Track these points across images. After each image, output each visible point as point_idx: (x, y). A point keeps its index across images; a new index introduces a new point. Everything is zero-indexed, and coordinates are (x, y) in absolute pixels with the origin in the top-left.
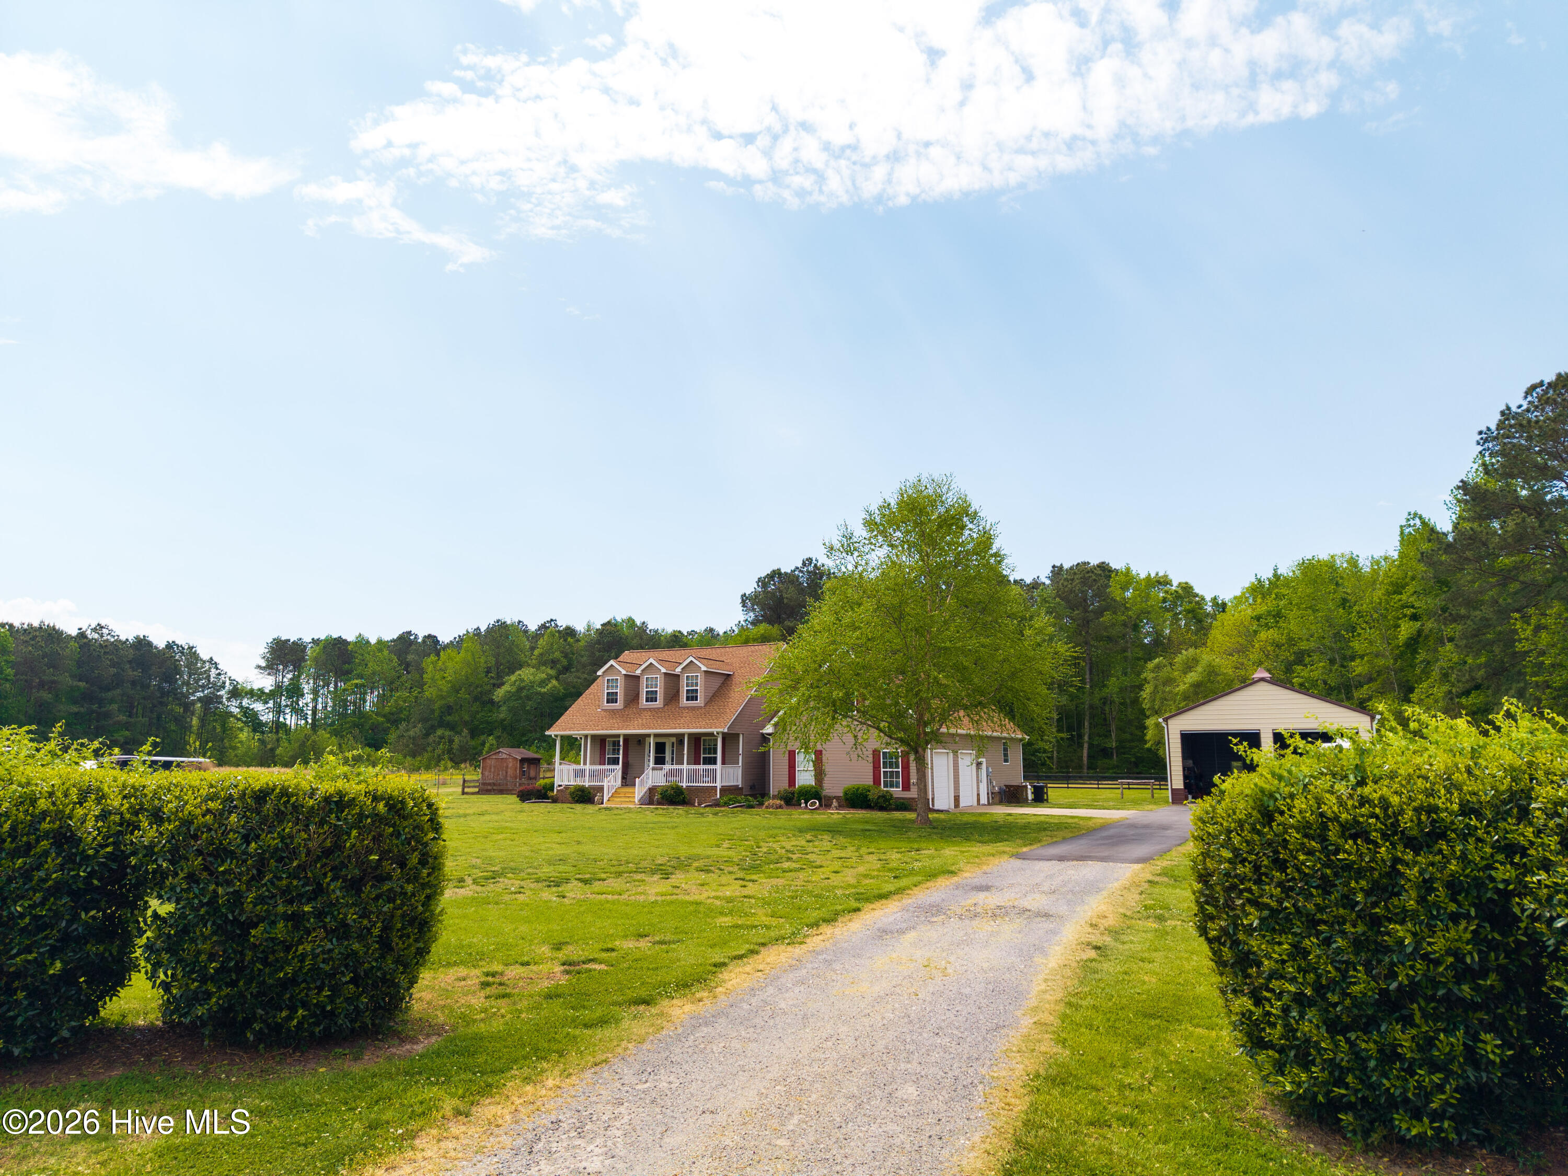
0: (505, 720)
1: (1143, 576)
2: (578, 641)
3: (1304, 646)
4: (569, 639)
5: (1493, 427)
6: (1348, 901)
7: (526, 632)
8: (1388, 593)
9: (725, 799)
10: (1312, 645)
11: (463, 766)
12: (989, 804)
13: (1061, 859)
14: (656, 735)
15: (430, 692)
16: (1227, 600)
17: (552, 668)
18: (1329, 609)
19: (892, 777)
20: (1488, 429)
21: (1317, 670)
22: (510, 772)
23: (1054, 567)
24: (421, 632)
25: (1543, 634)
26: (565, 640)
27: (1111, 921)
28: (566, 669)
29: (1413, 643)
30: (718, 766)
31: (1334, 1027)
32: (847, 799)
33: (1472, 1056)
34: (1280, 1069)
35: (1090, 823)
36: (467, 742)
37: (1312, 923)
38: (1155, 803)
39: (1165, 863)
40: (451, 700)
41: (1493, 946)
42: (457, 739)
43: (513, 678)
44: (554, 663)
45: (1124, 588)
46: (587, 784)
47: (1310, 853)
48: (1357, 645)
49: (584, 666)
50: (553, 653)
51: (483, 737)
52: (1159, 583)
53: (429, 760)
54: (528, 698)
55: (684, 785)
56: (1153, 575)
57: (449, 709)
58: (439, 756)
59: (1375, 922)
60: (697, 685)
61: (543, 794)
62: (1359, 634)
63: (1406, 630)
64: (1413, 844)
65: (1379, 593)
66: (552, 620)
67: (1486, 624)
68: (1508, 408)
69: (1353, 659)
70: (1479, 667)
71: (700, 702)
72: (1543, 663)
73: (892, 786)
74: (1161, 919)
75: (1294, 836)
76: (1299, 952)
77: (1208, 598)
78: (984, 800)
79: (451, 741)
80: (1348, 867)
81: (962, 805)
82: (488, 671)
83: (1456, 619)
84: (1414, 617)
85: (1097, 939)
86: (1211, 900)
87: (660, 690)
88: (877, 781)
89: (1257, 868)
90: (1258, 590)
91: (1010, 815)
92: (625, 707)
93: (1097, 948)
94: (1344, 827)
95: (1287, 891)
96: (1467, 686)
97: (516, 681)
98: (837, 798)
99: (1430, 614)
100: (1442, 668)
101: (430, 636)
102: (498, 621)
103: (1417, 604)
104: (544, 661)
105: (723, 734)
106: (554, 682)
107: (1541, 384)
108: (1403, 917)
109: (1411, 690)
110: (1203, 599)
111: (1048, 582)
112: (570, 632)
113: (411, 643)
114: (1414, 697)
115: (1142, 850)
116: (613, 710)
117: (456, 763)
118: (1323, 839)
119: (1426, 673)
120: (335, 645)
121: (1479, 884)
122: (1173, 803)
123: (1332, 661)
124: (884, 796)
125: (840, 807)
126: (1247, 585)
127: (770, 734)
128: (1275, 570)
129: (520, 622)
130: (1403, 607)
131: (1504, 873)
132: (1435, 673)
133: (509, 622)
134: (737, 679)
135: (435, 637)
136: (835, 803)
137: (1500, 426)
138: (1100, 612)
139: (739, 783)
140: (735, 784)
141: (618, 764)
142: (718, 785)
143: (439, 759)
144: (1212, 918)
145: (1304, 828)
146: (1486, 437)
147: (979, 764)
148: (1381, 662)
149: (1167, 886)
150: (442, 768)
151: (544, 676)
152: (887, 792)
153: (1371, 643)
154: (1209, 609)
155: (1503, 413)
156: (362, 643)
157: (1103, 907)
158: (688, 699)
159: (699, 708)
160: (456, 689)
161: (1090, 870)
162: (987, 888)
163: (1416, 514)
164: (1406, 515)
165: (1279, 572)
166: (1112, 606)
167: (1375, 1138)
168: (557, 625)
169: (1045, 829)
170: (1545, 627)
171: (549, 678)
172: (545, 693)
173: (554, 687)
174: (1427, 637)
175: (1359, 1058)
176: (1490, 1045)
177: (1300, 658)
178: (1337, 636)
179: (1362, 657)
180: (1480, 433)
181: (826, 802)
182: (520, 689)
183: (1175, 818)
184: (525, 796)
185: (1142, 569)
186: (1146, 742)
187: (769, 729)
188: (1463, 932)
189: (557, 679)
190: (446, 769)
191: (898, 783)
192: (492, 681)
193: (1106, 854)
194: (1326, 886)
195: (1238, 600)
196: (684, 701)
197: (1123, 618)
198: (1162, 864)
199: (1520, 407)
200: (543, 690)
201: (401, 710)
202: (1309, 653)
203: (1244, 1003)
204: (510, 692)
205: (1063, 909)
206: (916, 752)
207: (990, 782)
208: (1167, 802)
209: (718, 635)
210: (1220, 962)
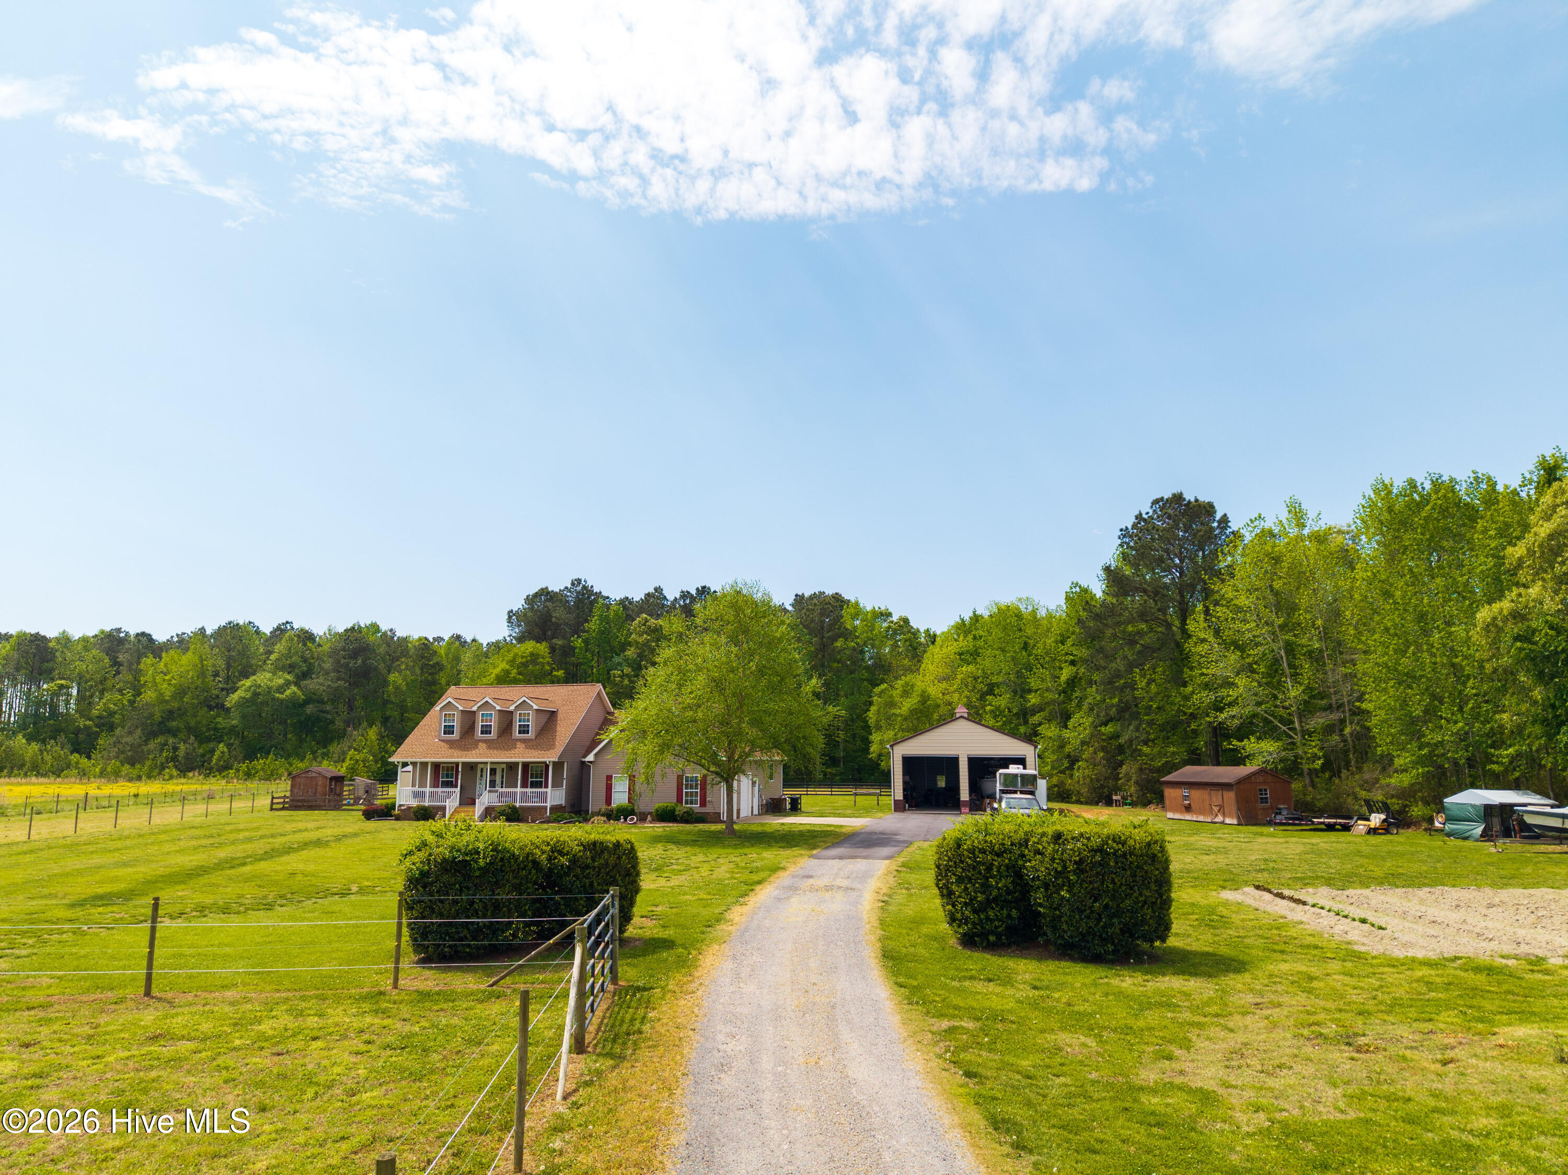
0: (237, 726)
1: (869, 608)
2: (319, 645)
3: (994, 679)
4: (309, 644)
5: (1130, 527)
6: (980, 873)
7: (258, 632)
8: (1056, 642)
9: (554, 816)
10: (1000, 679)
11: (191, 774)
12: (759, 814)
13: (841, 858)
14: (492, 763)
15: (149, 696)
16: (938, 633)
17: (289, 673)
18: (1015, 652)
19: (691, 796)
20: (1127, 528)
21: (1002, 701)
22: (320, 789)
23: (797, 595)
24: (133, 629)
25: (1153, 686)
26: (305, 645)
27: (884, 890)
28: (305, 675)
29: (1073, 682)
30: (549, 790)
31: (975, 911)
32: (657, 815)
33: (1009, 916)
34: (959, 926)
35: (844, 830)
36: (194, 749)
37: (970, 879)
38: (882, 811)
39: (902, 860)
40: (176, 705)
41: (1018, 884)
42: (182, 746)
43: (247, 683)
44: (291, 668)
45: (854, 617)
46: (427, 804)
47: (970, 858)
48: (1033, 683)
49: (327, 673)
50: (291, 657)
51: (211, 745)
52: (882, 614)
53: (151, 769)
54: (265, 703)
55: (518, 805)
56: (877, 609)
57: (170, 714)
58: (162, 764)
59: (987, 878)
60: (528, 721)
61: (386, 813)
62: (1035, 673)
63: (1066, 673)
64: (998, 855)
65: (1050, 641)
66: (287, 622)
67: (1118, 675)
68: (1141, 514)
69: (1030, 691)
70: (1113, 706)
71: (531, 735)
72: (1151, 706)
73: (692, 803)
74: (907, 889)
75: (966, 853)
76: (966, 889)
77: (922, 630)
78: (756, 812)
79: (175, 749)
80: (980, 862)
81: (741, 815)
82: (216, 675)
83: (1098, 669)
84: (1073, 663)
85: (881, 898)
86: (940, 874)
87: (493, 724)
88: (679, 800)
89: (955, 863)
90: (963, 628)
91: (783, 824)
92: (461, 738)
93: (883, 902)
94: (980, 850)
95: (963, 870)
96: (1104, 720)
97: (250, 687)
98: (650, 813)
99: (1084, 661)
100: (1090, 704)
101: (143, 634)
102: (230, 623)
103: (1075, 653)
104: (279, 667)
105: (554, 763)
106: (294, 688)
107: (1162, 499)
108: (993, 877)
109: (1068, 717)
110: (918, 631)
111: (790, 608)
112: (307, 637)
113: (121, 641)
114: (1071, 724)
115: (886, 851)
116: (450, 741)
117: (181, 772)
118: (974, 854)
119: (1079, 706)
120: (31, 641)
121: (1014, 866)
122: (895, 811)
123: (1015, 692)
124: (687, 812)
125: (653, 821)
126: (952, 623)
127: (591, 762)
128: (974, 612)
129: (250, 623)
130: (1067, 654)
131: (1020, 862)
132: (1085, 707)
133: (241, 623)
134: (560, 716)
135: (149, 635)
136: (649, 818)
137: (1134, 526)
138: (835, 639)
139: (563, 803)
140: (559, 803)
141: (456, 787)
142: (548, 805)
143: (163, 768)
144: (940, 880)
145: (969, 850)
146: (1125, 533)
147: (754, 783)
148: (1050, 696)
149: (907, 872)
150: (167, 777)
151: (281, 681)
152: (691, 808)
153: (1043, 680)
154: (923, 640)
155: (1137, 517)
156: (65, 640)
157: (879, 885)
158: (520, 733)
159: (530, 740)
160: (181, 692)
161: (860, 865)
162: (811, 877)
163: (1077, 584)
164: (1070, 584)
165: (978, 613)
166: (847, 634)
167: (984, 944)
168: (292, 628)
169: (816, 837)
170: (1154, 681)
171: (288, 684)
172: (282, 701)
173: (294, 693)
174: (1081, 678)
175: (981, 920)
176: (1014, 913)
177: (991, 690)
178: (1019, 674)
179: (1036, 691)
180: (1121, 530)
181: (642, 818)
182: (256, 694)
183: (899, 825)
184: (369, 815)
185: (868, 604)
186: (869, 754)
187: (590, 758)
188: (1009, 880)
189: (296, 684)
190: (171, 777)
191: (696, 801)
192: (221, 685)
193: (865, 854)
194: (974, 868)
195: (947, 636)
196: (516, 734)
197: (853, 644)
198: (901, 860)
199: (1147, 513)
200: (281, 696)
201: (112, 714)
202: (998, 685)
203: (950, 907)
204: (245, 698)
205: (858, 886)
206: (727, 782)
207: (760, 796)
208: (890, 810)
209: (466, 642)
210: (942, 896)
